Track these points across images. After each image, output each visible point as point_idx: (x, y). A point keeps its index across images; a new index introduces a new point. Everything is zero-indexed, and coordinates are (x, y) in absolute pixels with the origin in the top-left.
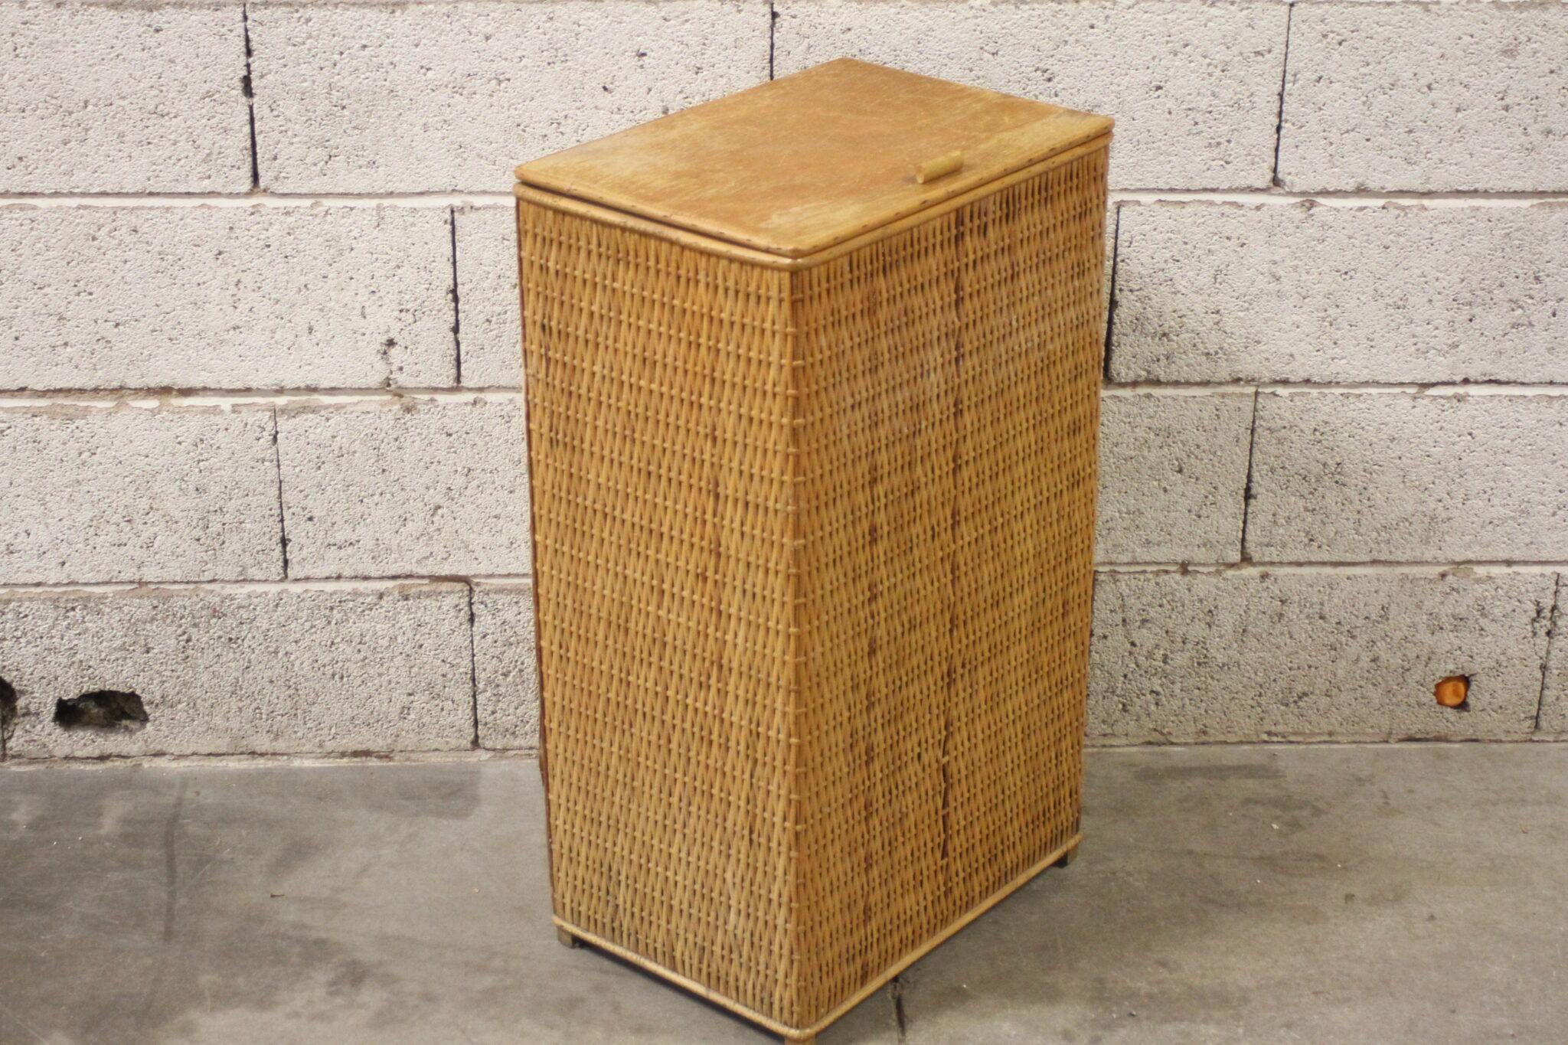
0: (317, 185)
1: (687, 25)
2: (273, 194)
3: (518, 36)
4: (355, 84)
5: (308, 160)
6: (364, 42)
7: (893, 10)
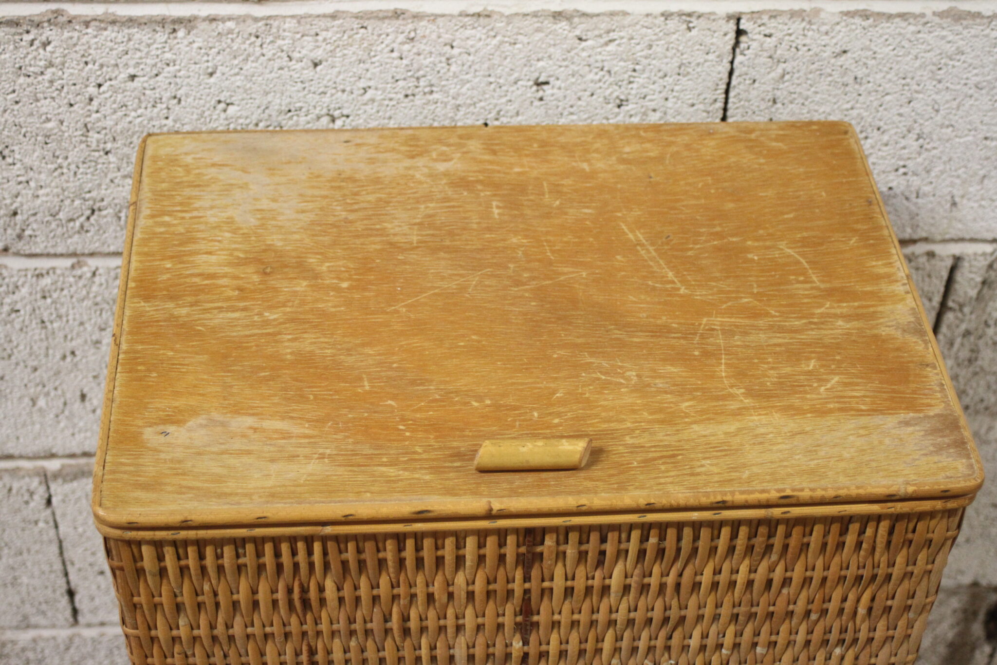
0: (76, 243)
1: (611, 47)
2: (18, 254)
3: (360, 61)
4: (123, 124)
5: (61, 215)
6: (132, 71)
7: (912, 28)
